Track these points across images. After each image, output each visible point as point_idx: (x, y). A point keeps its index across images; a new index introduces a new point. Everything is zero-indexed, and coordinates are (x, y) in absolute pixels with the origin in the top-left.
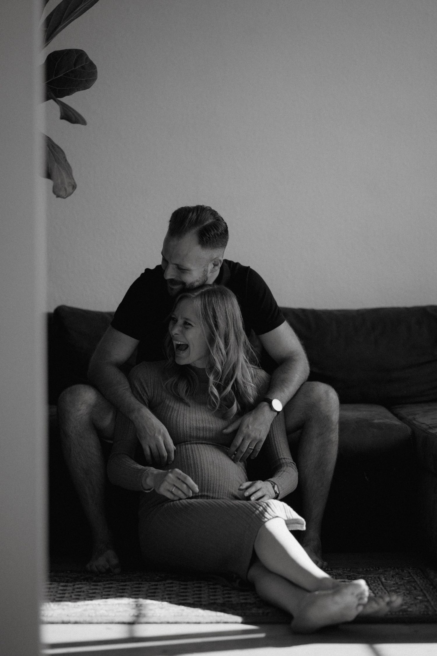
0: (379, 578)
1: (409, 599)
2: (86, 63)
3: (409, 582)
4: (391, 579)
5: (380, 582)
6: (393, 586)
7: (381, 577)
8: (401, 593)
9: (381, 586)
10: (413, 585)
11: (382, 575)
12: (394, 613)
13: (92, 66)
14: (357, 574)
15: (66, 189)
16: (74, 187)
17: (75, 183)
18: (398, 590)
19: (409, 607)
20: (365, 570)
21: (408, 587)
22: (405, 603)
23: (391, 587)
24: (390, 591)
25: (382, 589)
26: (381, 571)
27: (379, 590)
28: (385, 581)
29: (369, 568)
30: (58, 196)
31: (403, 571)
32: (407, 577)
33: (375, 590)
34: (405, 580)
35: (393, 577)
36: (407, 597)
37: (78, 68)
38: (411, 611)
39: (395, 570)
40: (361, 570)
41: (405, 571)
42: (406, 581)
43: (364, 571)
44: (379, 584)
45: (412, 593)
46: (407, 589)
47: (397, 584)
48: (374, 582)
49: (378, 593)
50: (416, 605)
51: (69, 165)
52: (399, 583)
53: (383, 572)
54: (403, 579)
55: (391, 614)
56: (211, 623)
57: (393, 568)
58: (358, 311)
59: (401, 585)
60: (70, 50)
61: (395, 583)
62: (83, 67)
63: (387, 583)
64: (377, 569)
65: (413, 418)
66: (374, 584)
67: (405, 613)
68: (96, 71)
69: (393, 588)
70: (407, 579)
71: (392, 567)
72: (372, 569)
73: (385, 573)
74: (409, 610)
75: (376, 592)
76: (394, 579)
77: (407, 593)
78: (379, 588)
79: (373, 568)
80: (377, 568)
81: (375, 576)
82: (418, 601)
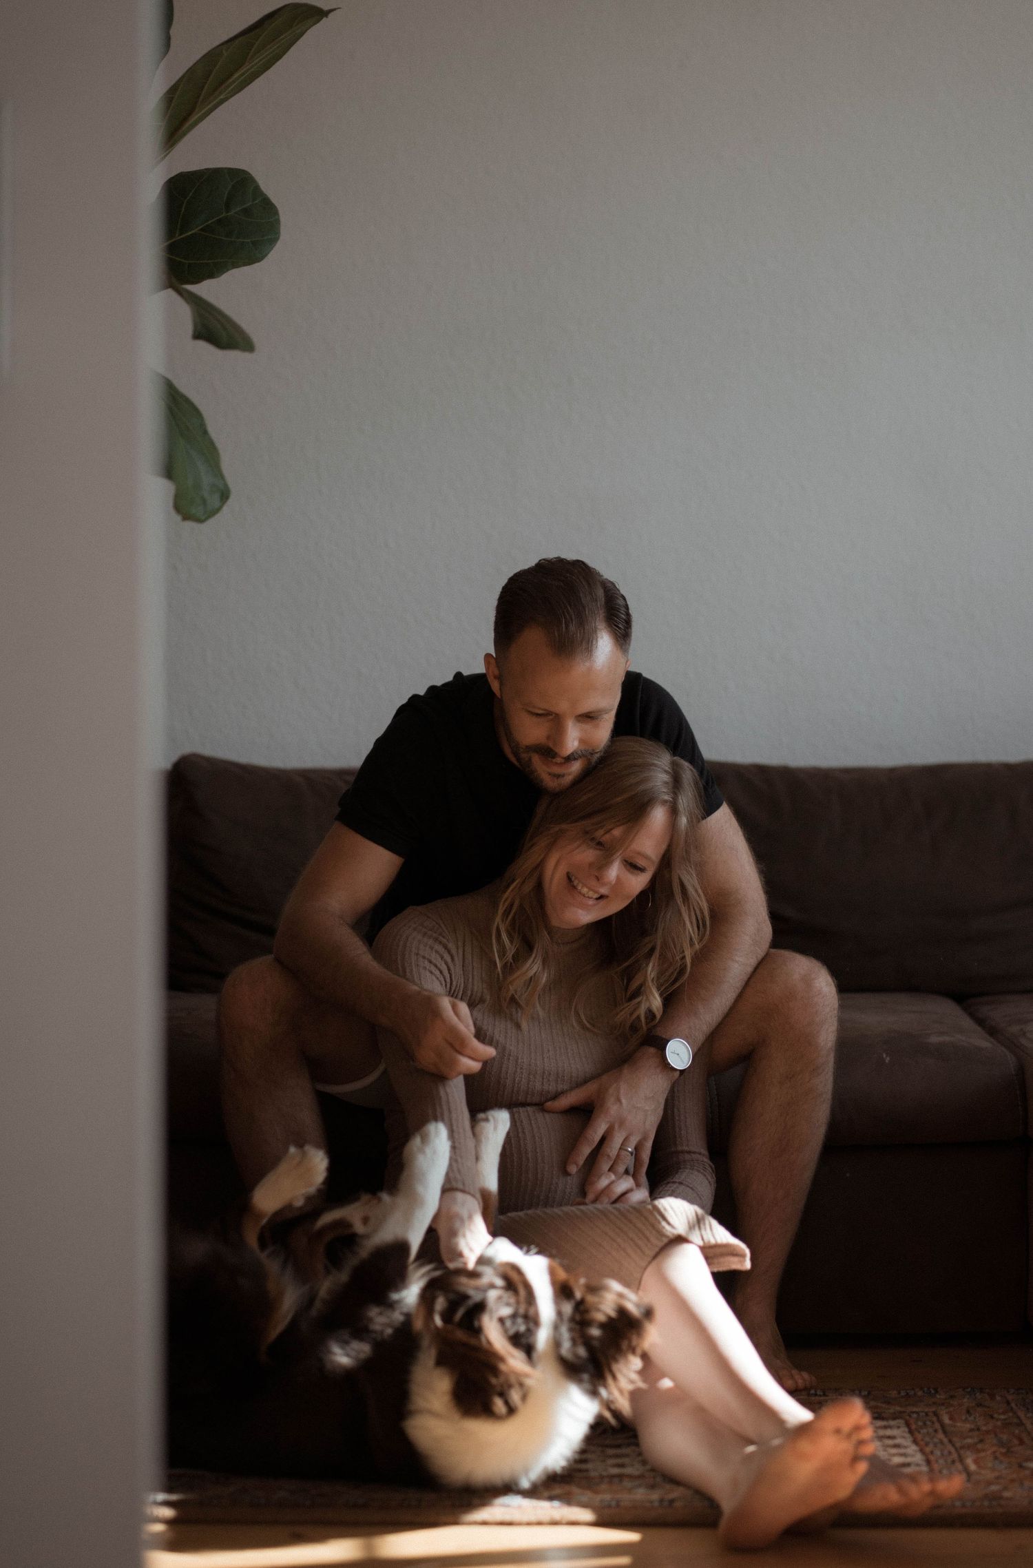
0: (935, 1414)
1: (1006, 1468)
2: (254, 200)
3: (1006, 1425)
4: (964, 1418)
5: (937, 1426)
6: (971, 1434)
7: (941, 1413)
8: (988, 1453)
9: (941, 1435)
10: (1017, 1431)
11: (943, 1408)
12: (968, 1504)
13: (268, 208)
14: (884, 1406)
15: (204, 502)
16: (225, 495)
17: (226, 485)
18: (980, 1446)
19: (1006, 1488)
20: (903, 1393)
21: (1005, 1437)
22: (998, 1478)
23: (965, 1439)
24: (962, 1447)
25: (942, 1442)
26: (941, 1396)
27: (935, 1445)
28: (951, 1422)
29: (913, 1389)
30: (186, 517)
31: (992, 1397)
32: (1003, 1413)
33: (927, 1444)
34: (997, 1420)
35: (968, 1412)
36: (1001, 1462)
37: (235, 213)
38: (1007, 1499)
39: (975, 1394)
40: (894, 1393)
41: (998, 1398)
42: (999, 1423)
43: (902, 1397)
44: (936, 1431)
45: (1012, 1452)
46: (1001, 1444)
47: (978, 1429)
48: (925, 1424)
49: (932, 1452)
50: (1022, 1484)
51: (212, 443)
52: (984, 1428)
53: (946, 1399)
54: (992, 1417)
55: (964, 1506)
56: (539, 1523)
57: (969, 1389)
58: (892, 770)
59: (988, 1432)
60: (217, 171)
61: (973, 1427)
62: (246, 212)
63: (955, 1426)
64: (933, 1392)
65: (1022, 1030)
66: (925, 1431)
67: (994, 1503)
68: (278, 221)
69: (969, 1441)
70: (1002, 1417)
71: (967, 1388)
72: (920, 1393)
73: (951, 1402)
74: (1007, 1494)
75: (928, 1450)
76: (971, 1418)
77: (1001, 1453)
78: (936, 1440)
79: (922, 1389)
80: (931, 1390)
81: (926, 1410)
82: (1027, 1472)
